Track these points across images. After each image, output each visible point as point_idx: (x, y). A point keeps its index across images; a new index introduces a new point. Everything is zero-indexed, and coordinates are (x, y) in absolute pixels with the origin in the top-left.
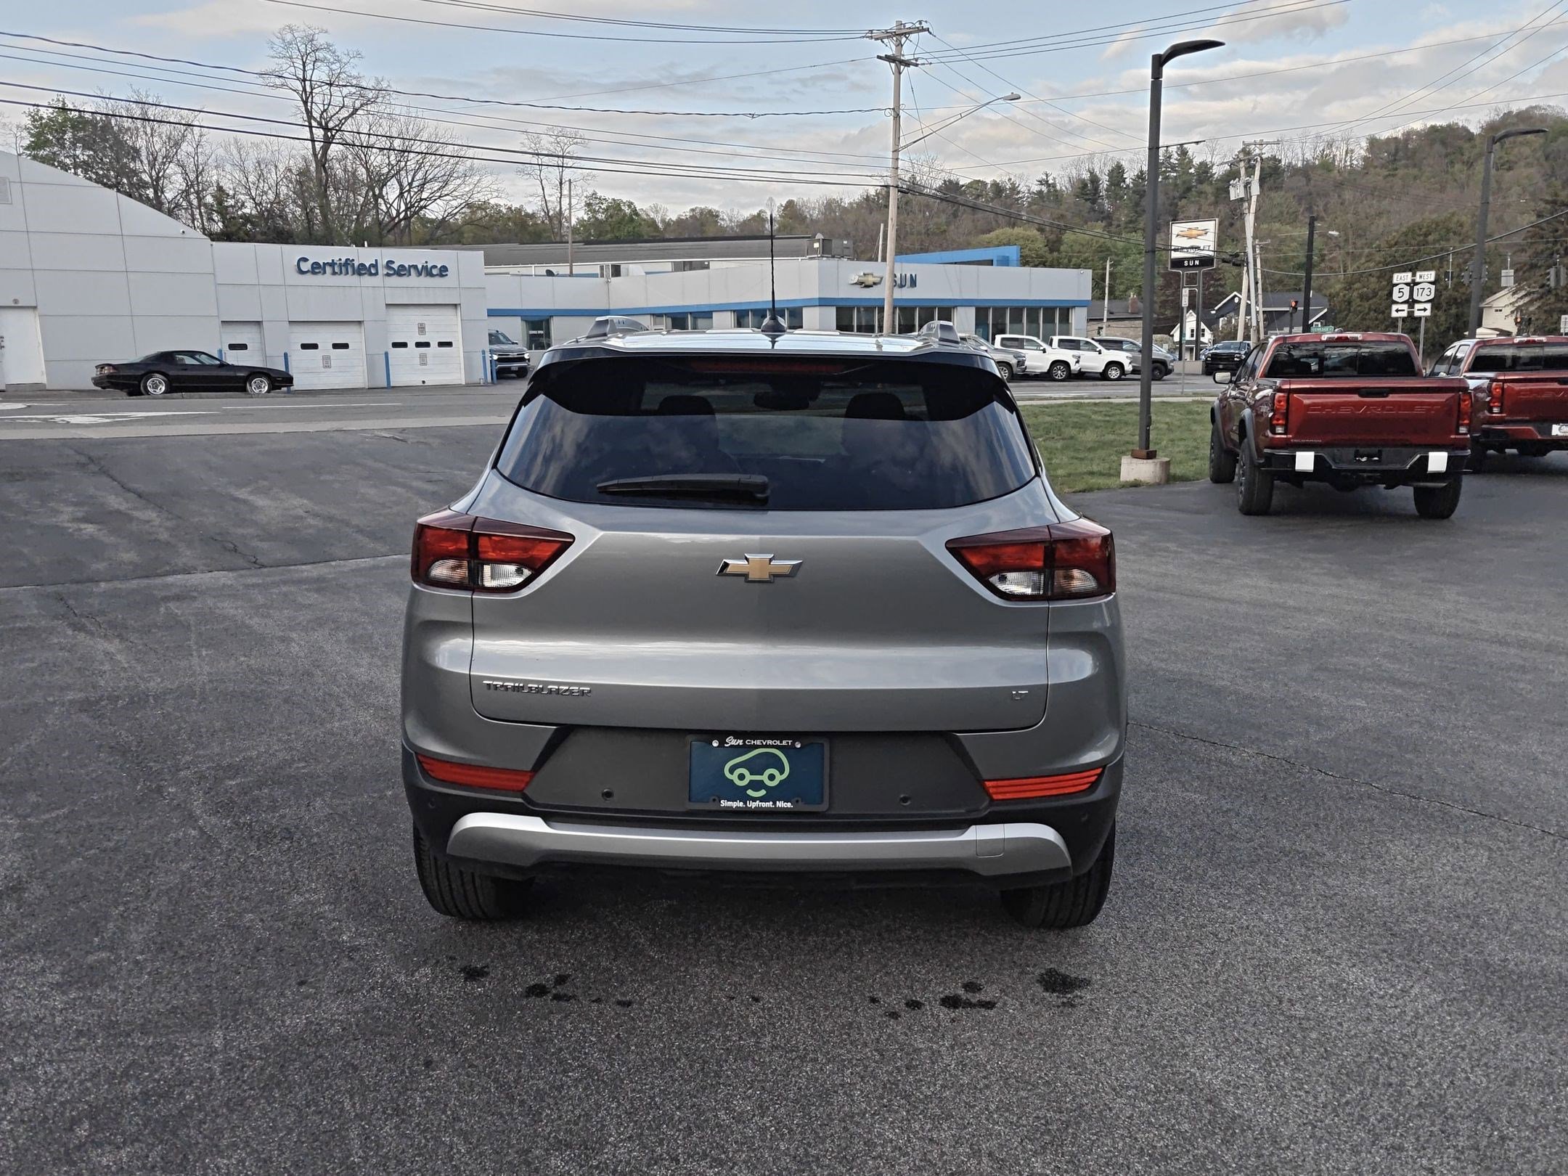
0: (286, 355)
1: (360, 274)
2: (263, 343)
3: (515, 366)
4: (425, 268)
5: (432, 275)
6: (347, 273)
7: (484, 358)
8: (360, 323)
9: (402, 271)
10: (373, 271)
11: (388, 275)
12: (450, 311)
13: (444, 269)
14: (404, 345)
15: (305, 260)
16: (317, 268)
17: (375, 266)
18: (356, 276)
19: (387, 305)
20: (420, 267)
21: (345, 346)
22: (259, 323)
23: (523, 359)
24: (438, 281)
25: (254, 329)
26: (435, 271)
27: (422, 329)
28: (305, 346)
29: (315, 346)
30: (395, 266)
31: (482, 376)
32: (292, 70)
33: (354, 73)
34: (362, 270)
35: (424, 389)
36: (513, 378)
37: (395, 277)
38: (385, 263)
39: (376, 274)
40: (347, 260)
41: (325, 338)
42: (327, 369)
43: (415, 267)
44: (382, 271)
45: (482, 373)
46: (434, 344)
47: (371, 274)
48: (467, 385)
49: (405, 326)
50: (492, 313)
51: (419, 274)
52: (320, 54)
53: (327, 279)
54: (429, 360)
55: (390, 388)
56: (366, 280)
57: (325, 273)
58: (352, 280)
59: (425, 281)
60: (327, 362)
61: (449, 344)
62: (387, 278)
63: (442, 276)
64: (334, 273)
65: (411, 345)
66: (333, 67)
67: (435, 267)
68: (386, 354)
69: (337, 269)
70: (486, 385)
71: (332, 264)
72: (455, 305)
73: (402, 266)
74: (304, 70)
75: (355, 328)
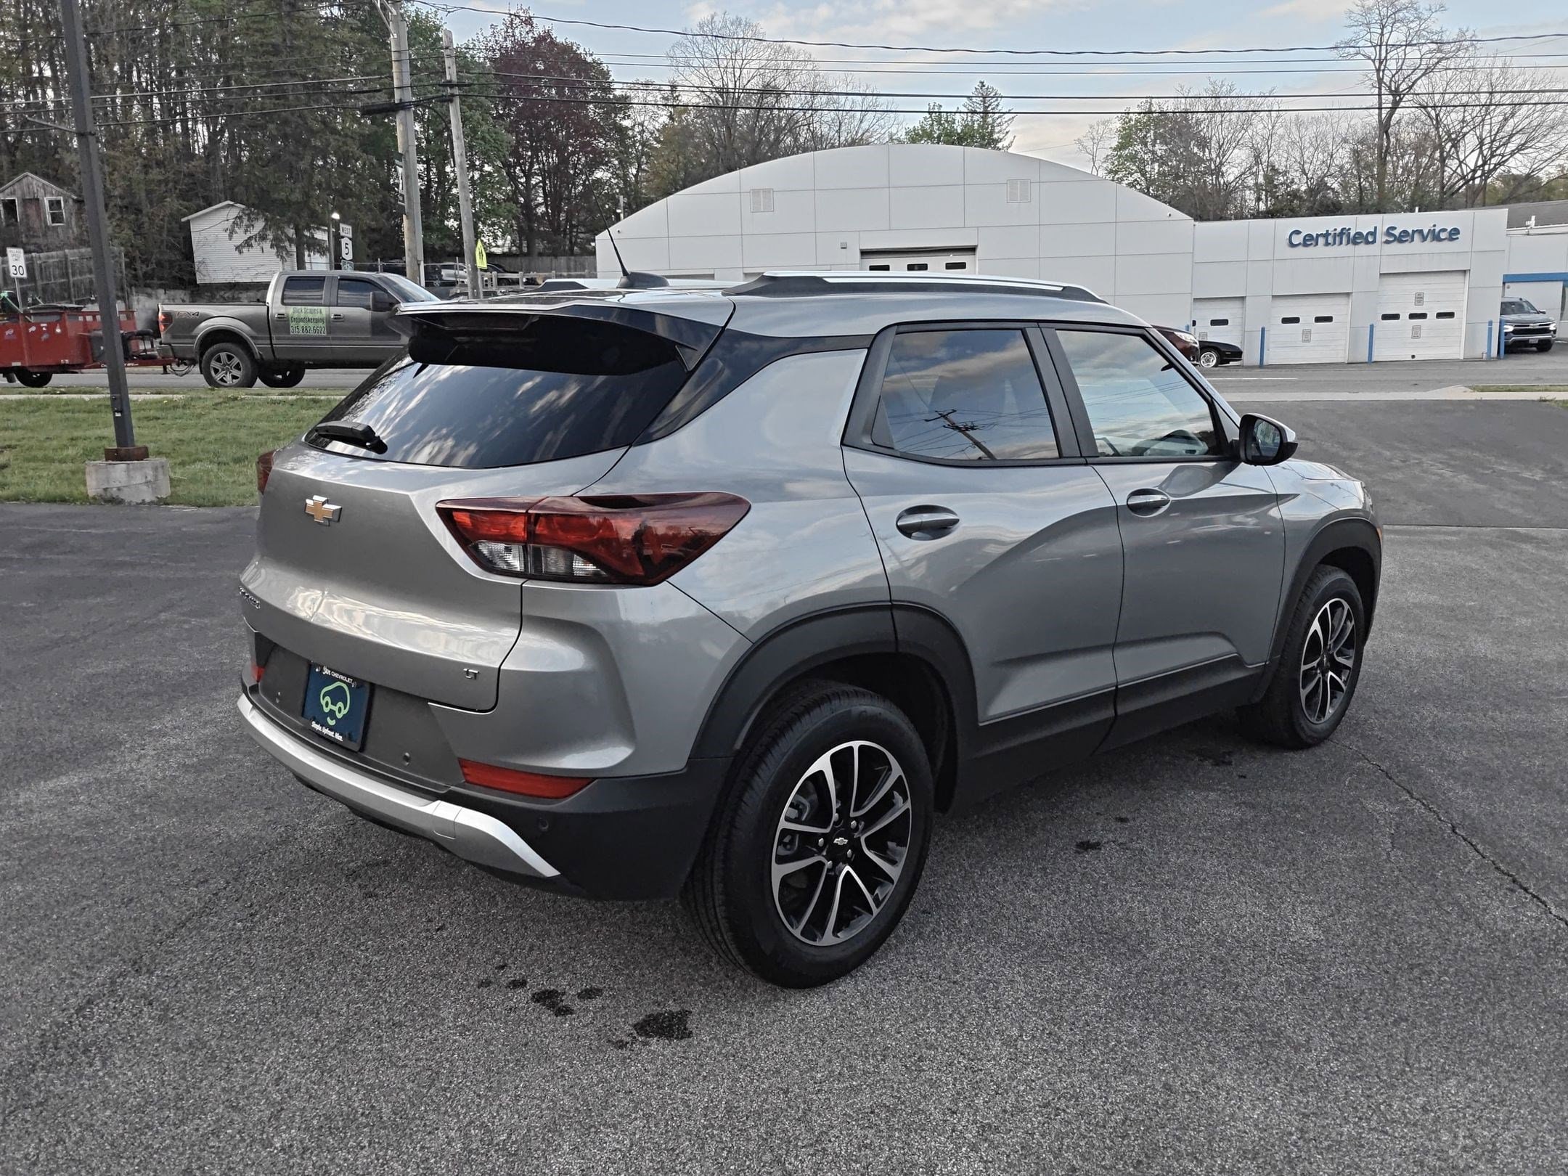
0: (1263, 330)
1: (1355, 243)
2: (1243, 318)
3: (1534, 338)
4: (1431, 232)
5: (1440, 240)
6: (1341, 243)
7: (1490, 330)
8: (1348, 294)
9: (1404, 237)
10: (1370, 239)
11: (1387, 242)
12: (1459, 278)
13: (1456, 231)
14: (1396, 317)
15: (1298, 232)
16: (1309, 240)
17: (1373, 234)
18: (1351, 246)
19: (1381, 275)
20: (1425, 232)
21: (1329, 319)
22: (1243, 298)
23: (1546, 331)
24: (1446, 246)
25: (1237, 304)
26: (1443, 235)
27: (1419, 298)
28: (1285, 321)
29: (1296, 320)
30: (1396, 233)
31: (1486, 350)
32: (1367, 40)
33: (1435, 28)
34: (1358, 239)
35: (1414, 364)
36: (1532, 352)
37: (1395, 244)
38: (1385, 229)
39: (1374, 242)
40: (1343, 229)
41: (1307, 312)
42: (1307, 344)
43: (1421, 232)
44: (1380, 237)
45: (1487, 344)
46: (1432, 316)
47: (1368, 242)
48: (1465, 360)
49: (1401, 297)
50: (1509, 279)
51: (1424, 239)
52: (1400, 15)
53: (1320, 250)
54: (1423, 333)
55: (1371, 362)
56: (1362, 249)
57: (1317, 244)
58: (1346, 249)
59: (1430, 246)
60: (1307, 335)
61: (1451, 315)
62: (1386, 246)
63: (1451, 239)
64: (1327, 244)
65: (1404, 316)
66: (1412, 25)
67: (1444, 230)
68: (1372, 327)
69: (1330, 240)
70: (1489, 359)
71: (1326, 235)
72: (1465, 272)
73: (1405, 232)
74: (1382, 34)
75: (1342, 300)
